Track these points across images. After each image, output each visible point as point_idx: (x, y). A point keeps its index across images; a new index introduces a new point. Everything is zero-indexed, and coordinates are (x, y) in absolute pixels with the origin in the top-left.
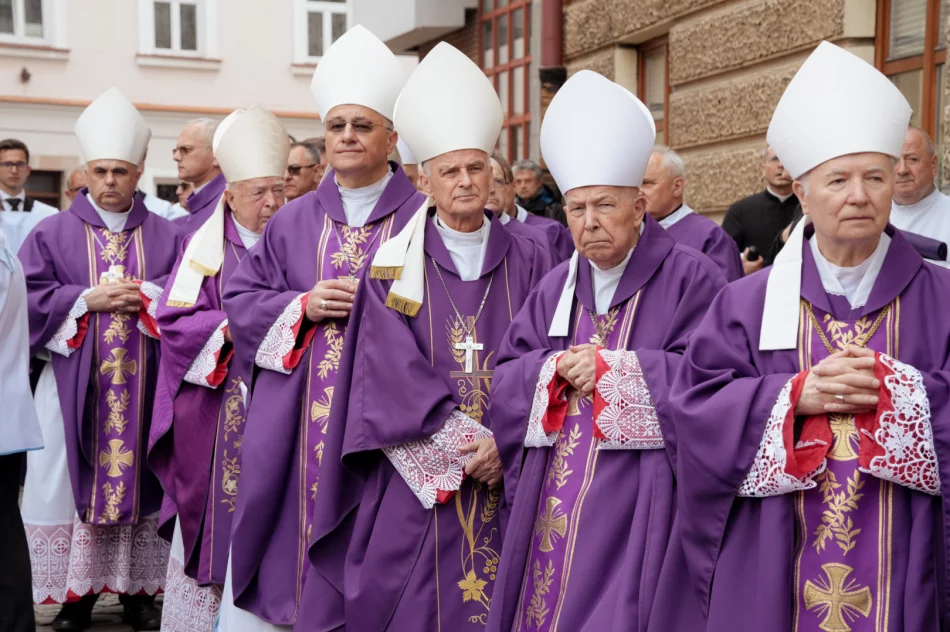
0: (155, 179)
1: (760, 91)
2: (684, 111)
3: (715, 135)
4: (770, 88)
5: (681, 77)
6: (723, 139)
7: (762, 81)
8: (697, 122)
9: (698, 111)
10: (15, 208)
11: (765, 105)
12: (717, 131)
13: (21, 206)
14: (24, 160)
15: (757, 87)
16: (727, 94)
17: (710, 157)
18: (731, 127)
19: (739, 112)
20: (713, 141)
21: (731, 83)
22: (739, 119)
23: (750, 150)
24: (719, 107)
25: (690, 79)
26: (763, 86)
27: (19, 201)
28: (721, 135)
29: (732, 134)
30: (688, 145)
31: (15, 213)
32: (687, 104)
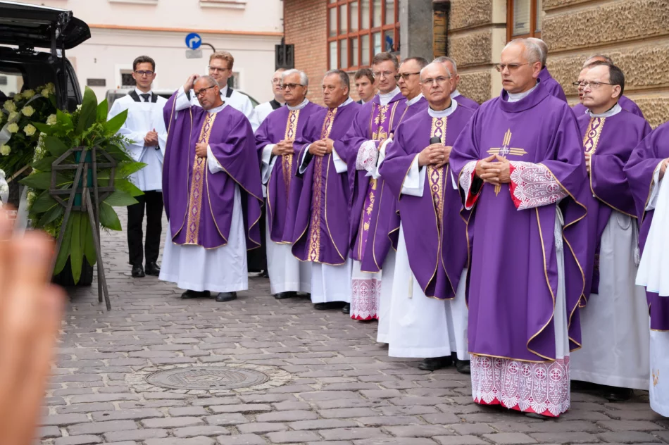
0: (121, 70)
1: (627, 12)
2: (555, 27)
3: (583, 43)
4: (636, 9)
5: (553, 5)
6: (590, 45)
7: (629, 5)
8: (568, 34)
9: (568, 27)
10: (146, 100)
11: (632, 21)
12: (585, 40)
13: (150, 99)
14: (151, 70)
15: (624, 9)
16: (595, 15)
17: (578, 58)
18: (599, 37)
19: (607, 27)
20: (581, 47)
21: (599, 7)
22: (606, 32)
23: (617, 52)
24: (588, 24)
25: (560, 6)
26: (630, 8)
27: (149, 95)
28: (589, 43)
29: (599, 42)
30: (558, 50)
31: (146, 103)
32: (556, 23)
